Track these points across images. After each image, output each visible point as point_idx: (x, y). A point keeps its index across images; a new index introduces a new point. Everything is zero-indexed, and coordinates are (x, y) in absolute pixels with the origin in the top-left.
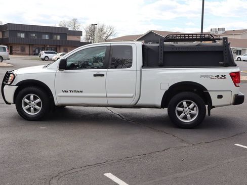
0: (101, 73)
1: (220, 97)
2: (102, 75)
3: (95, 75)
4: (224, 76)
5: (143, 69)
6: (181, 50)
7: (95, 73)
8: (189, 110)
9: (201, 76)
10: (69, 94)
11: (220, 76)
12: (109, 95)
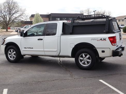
0: (41, 38)
1: (103, 52)
2: (42, 39)
3: (38, 40)
4: (105, 39)
5: (61, 36)
6: (82, 25)
7: (39, 38)
8: (87, 59)
9: (92, 39)
10: (27, 49)
11: (103, 39)
12: (45, 50)
